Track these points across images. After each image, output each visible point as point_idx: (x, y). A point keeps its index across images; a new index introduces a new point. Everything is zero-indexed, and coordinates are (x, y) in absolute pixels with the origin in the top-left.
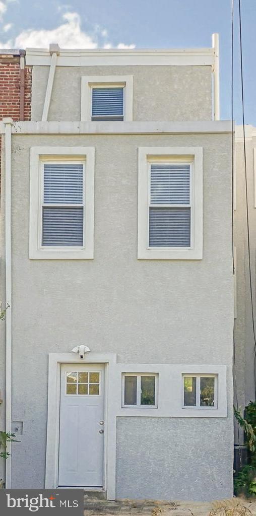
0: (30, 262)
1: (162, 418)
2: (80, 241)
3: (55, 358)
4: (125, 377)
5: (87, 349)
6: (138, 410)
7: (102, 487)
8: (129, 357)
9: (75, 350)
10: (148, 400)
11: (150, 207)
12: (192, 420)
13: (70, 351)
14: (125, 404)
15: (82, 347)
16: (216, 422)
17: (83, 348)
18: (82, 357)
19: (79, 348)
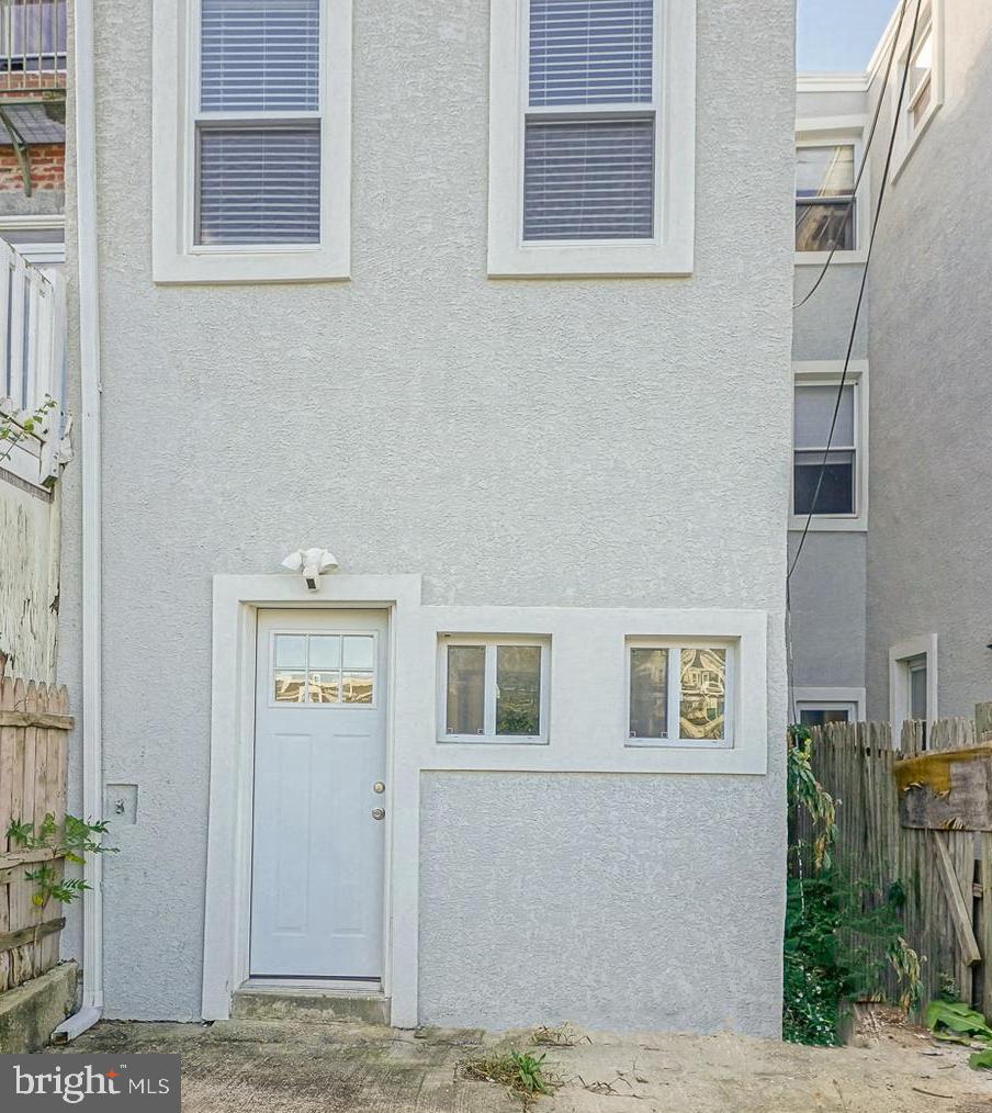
0: (156, 293)
1: (561, 777)
2: (311, 232)
3: (231, 589)
4: (450, 647)
5: (329, 559)
6: (491, 749)
7: (378, 979)
8: (459, 586)
9: (291, 562)
10: (520, 720)
11: (527, 115)
12: (656, 781)
13: (278, 570)
14: (449, 732)
15: (312, 553)
16: (730, 789)
17: (318, 557)
18: (311, 584)
19: (303, 556)
